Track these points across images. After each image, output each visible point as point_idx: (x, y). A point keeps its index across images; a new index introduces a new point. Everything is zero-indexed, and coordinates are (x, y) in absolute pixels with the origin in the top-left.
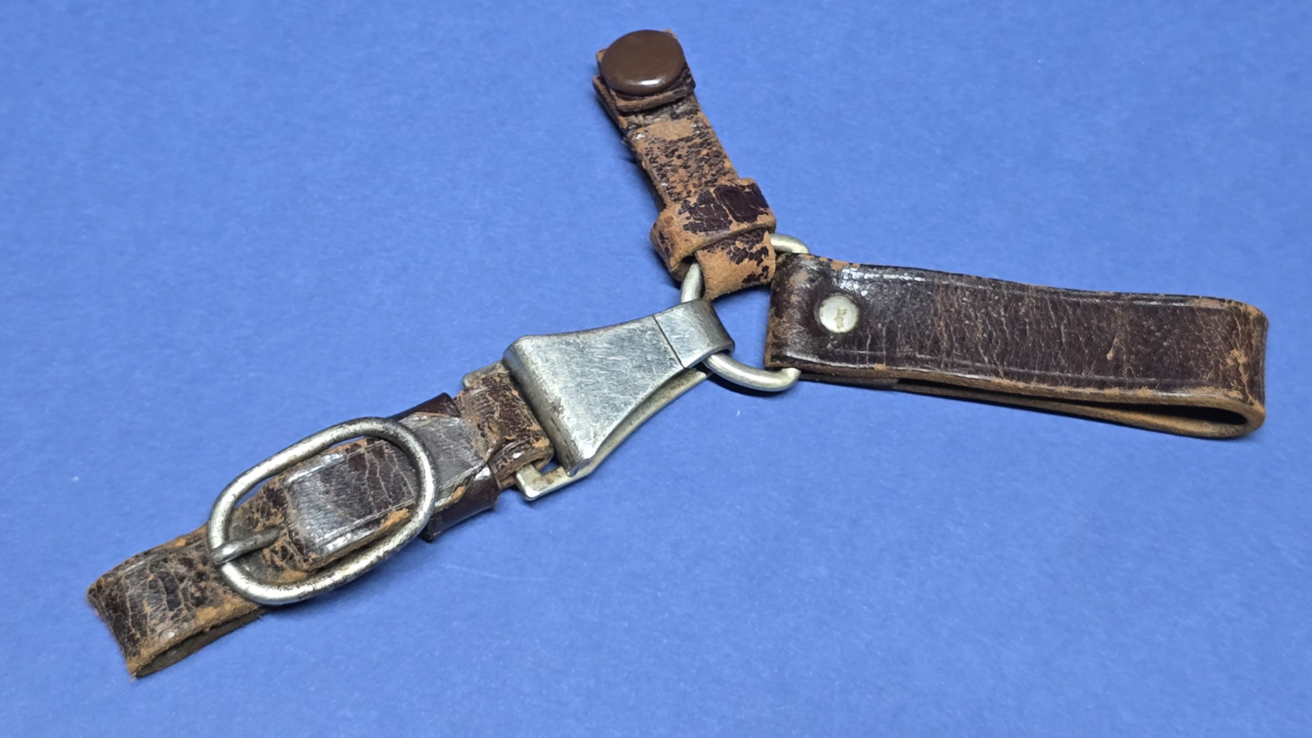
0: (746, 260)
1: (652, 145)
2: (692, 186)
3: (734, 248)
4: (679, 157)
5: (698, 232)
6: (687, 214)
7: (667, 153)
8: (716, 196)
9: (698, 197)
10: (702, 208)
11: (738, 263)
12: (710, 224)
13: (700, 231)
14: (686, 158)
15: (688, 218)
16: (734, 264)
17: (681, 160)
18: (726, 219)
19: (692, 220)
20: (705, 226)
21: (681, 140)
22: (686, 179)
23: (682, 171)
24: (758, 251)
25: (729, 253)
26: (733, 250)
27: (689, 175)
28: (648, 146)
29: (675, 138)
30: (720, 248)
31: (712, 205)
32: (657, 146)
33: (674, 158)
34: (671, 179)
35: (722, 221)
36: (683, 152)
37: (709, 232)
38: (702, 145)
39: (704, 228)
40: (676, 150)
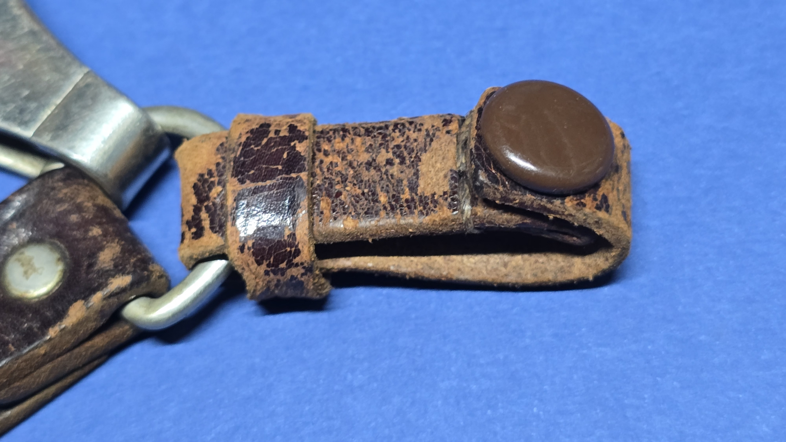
0: (194, 200)
1: (424, 133)
2: (335, 161)
3: (213, 183)
4: (389, 162)
5: (249, 135)
6: (284, 133)
7: (403, 149)
8: (291, 178)
9: (302, 154)
10: (283, 153)
11: (195, 186)
12: (253, 155)
13: (248, 138)
14: (383, 170)
15: (277, 132)
16: (194, 179)
17: (384, 163)
18: (248, 177)
19: (272, 135)
20: (253, 146)
21: (416, 174)
22: (349, 157)
23: (365, 157)
24: (201, 221)
25: (210, 173)
26: (212, 179)
27: (355, 164)
28: (425, 127)
29: (423, 168)
30: (220, 161)
31: (280, 167)
32: (421, 140)
33: (390, 155)
34: (358, 140)
35: (249, 172)
36: (395, 170)
37: (241, 148)
38: (396, 198)
39: (250, 145)
40: (402, 162)
